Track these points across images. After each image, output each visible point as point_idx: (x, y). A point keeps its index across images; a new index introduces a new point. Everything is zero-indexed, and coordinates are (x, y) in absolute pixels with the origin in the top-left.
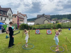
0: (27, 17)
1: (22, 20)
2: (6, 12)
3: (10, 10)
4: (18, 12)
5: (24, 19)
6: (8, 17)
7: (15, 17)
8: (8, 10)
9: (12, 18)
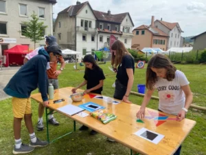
0: (180, 31)
2: (119, 24)
3: (127, 17)
4: (153, 17)
5: (168, 37)
6: (121, 35)
9: (131, 37)
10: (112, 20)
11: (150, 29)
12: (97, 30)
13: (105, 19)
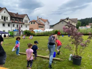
1: (42, 26)
3: (26, 16)
5: (44, 25)
6: (24, 24)
7: (34, 23)
8: (24, 17)
9: (29, 25)
10: (19, 17)
11: (37, 22)
12: (11, 21)
13: (15, 16)
